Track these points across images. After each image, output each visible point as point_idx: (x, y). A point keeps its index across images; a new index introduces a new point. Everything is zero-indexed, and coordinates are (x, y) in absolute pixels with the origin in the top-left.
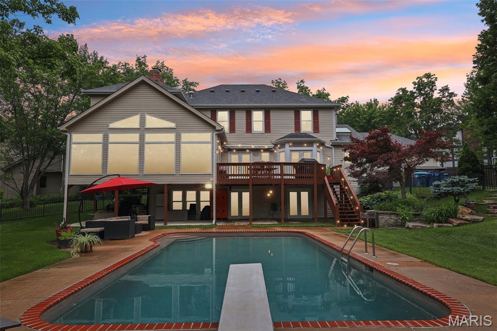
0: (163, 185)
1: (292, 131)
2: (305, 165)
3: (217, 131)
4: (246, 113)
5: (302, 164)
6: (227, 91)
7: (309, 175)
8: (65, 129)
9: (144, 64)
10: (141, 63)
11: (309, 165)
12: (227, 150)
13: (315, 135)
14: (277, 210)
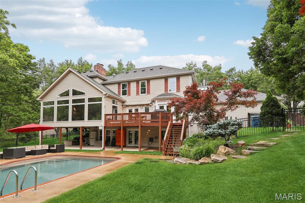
0: (80, 127)
1: (163, 92)
2: (155, 114)
3: (105, 95)
4: (137, 83)
5: (154, 113)
6: (134, 72)
7: (156, 120)
8: (39, 100)
9: (121, 64)
10: (120, 64)
11: (157, 114)
12: (125, 106)
13: (178, 94)
14: (153, 142)
